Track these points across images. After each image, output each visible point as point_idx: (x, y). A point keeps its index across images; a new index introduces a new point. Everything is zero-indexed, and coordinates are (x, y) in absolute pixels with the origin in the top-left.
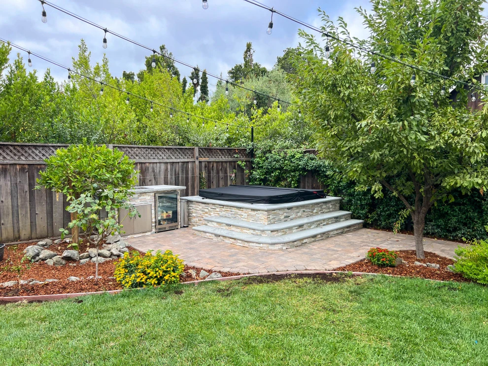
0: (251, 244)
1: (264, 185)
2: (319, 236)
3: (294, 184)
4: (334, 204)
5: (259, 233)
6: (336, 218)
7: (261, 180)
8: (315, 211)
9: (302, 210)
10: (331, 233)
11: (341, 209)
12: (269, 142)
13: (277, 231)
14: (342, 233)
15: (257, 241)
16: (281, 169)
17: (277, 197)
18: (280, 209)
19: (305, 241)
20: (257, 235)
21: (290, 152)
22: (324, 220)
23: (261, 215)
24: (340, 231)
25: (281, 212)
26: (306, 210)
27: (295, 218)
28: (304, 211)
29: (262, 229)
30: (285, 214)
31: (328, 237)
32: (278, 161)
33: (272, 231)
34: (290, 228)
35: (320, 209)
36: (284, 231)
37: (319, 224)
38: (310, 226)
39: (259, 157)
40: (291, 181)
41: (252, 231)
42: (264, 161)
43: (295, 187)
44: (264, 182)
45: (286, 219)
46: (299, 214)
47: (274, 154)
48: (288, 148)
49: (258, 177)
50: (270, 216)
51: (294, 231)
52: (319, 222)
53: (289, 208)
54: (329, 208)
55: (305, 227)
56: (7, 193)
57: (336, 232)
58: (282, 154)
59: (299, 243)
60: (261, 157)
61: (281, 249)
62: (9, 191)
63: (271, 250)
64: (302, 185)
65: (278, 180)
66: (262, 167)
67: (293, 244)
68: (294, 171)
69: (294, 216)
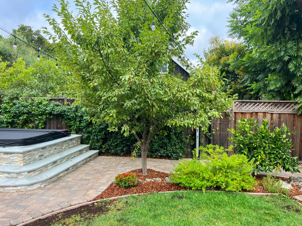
0: (6, 189)
1: (11, 127)
2: (71, 168)
3: (41, 125)
4: (77, 140)
5: (15, 175)
6: (80, 151)
7: (9, 123)
8: (64, 147)
9: (54, 148)
10: (79, 164)
11: (82, 143)
12: (16, 91)
13: (34, 171)
14: (86, 162)
15: (13, 185)
16: (29, 113)
17: (30, 139)
18: (35, 150)
19: (60, 175)
20: (13, 178)
21: (37, 100)
22: (72, 154)
23: (15, 158)
24: (84, 161)
25: (36, 153)
26: (57, 148)
27: (49, 156)
28: (55, 149)
29: (18, 171)
30: (40, 154)
31: (77, 168)
32: (25, 107)
33: (29, 172)
34: (46, 166)
35: (67, 145)
36: (41, 170)
37: (69, 158)
38: (62, 161)
39: (6, 103)
40: (39, 123)
41: (6, 175)
42: (12, 106)
43: (43, 128)
44: (12, 124)
45: (41, 157)
46: (51, 152)
47: (21, 101)
48: (34, 96)
49: (5, 120)
50: (26, 157)
51: (49, 168)
52: (68, 157)
53: (43, 148)
54: (74, 144)
55: (58, 162)
57: (82, 163)
58: (30, 101)
59: (56, 178)
60: (9, 103)
61: (40, 188)
63: (30, 191)
64: (48, 126)
65: (26, 123)
66: (9, 112)
67: (50, 180)
68: (41, 115)
69: (47, 154)
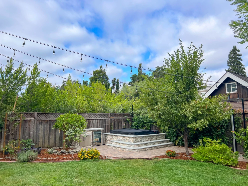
0: (126, 150)
1: (137, 128)
2: (153, 148)
3: (148, 128)
4: (162, 136)
5: (130, 145)
6: (163, 141)
7: (136, 126)
8: (154, 139)
9: (148, 138)
10: (159, 147)
11: (166, 138)
12: (139, 111)
13: (136, 145)
14: (164, 147)
15: (128, 148)
16: (143, 122)
17: (138, 132)
18: (138, 137)
19: (147, 149)
20: (129, 146)
21: (146, 115)
22: (157, 142)
23: (131, 139)
24: (163, 146)
25: (139, 138)
26: (150, 138)
27: (145, 141)
28: (149, 138)
29: (130, 144)
30: (141, 139)
31: (157, 148)
32: (142, 119)
33: (134, 145)
34: (142, 144)
35: (156, 138)
36: (139, 145)
37: (155, 144)
38: (150, 144)
39: (135, 117)
40: (147, 127)
41: (127, 145)
42: (137, 118)
45: (141, 141)
46: (147, 139)
47: (141, 116)
48: (146, 113)
49: (134, 125)
50: (134, 140)
51: (143, 145)
52: (154, 143)
53: (142, 137)
54: (160, 138)
55: (148, 144)
56: (41, 130)
57: (161, 147)
58: (144, 116)
59: (144, 150)
60: (136, 117)
61: (137, 151)
62: (42, 130)
63: (133, 152)
64: (152, 128)
65: (143, 126)
66: (136, 121)
67: (142, 150)
68: (149, 123)
69: (144, 140)
